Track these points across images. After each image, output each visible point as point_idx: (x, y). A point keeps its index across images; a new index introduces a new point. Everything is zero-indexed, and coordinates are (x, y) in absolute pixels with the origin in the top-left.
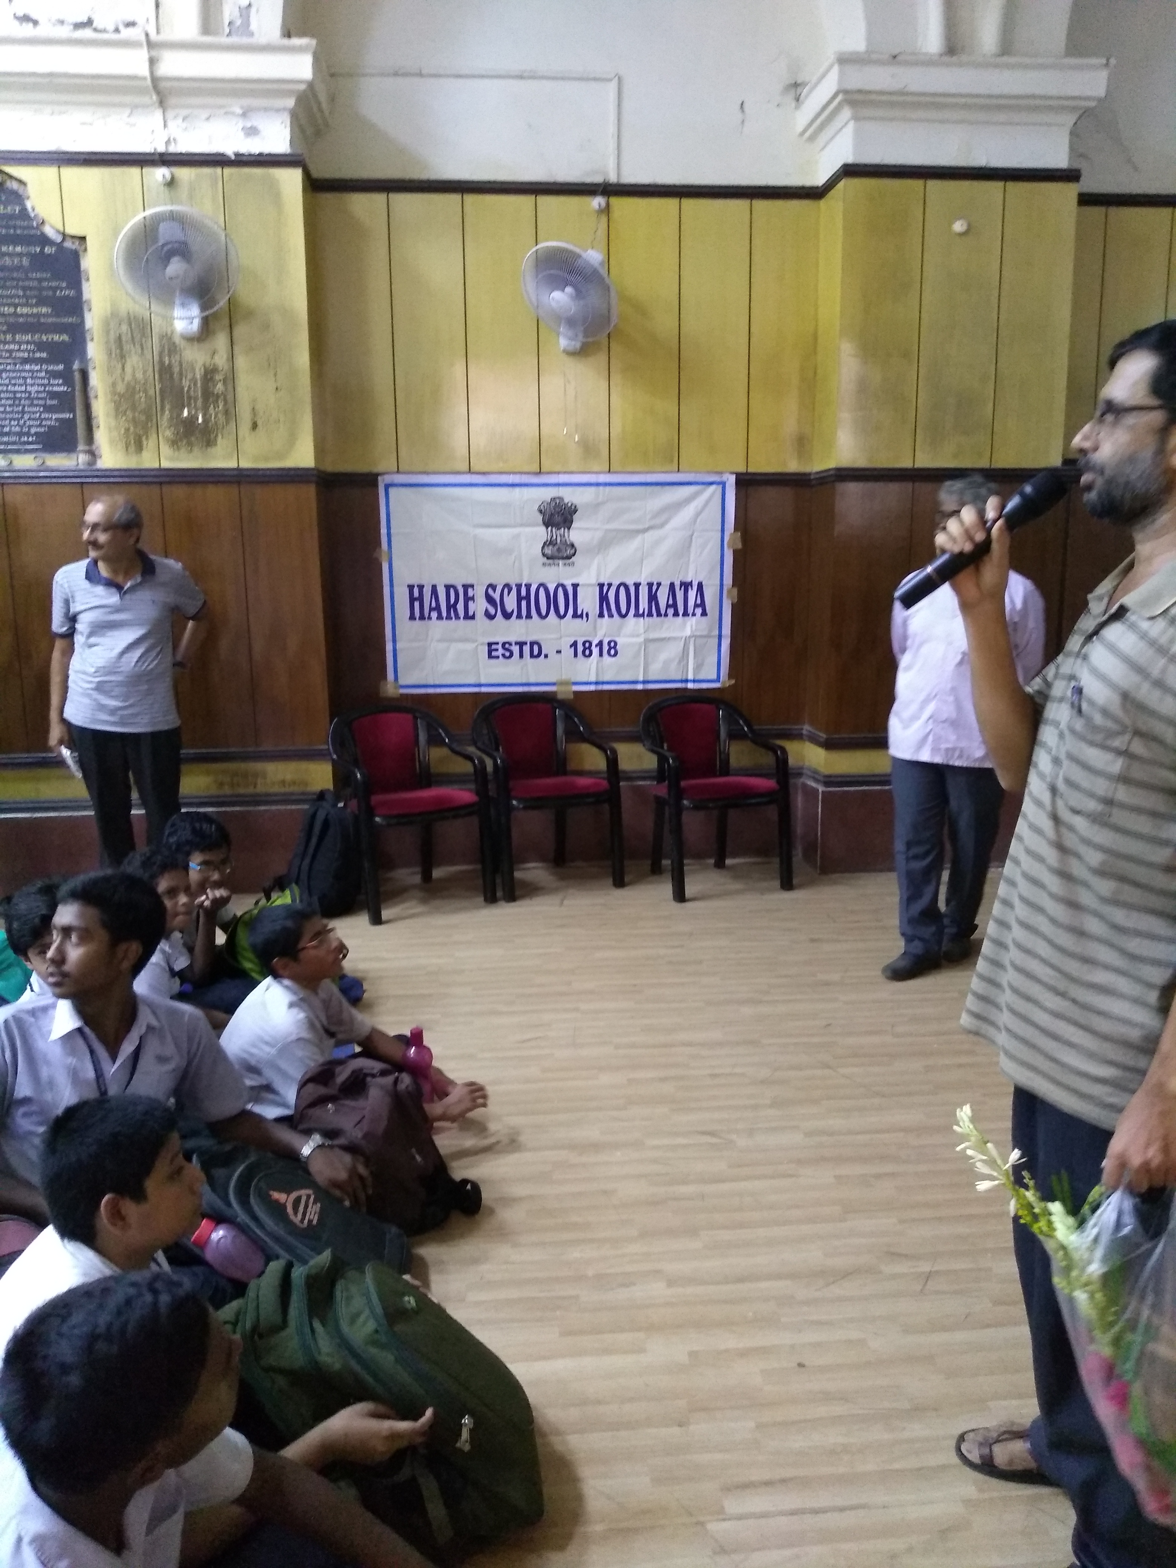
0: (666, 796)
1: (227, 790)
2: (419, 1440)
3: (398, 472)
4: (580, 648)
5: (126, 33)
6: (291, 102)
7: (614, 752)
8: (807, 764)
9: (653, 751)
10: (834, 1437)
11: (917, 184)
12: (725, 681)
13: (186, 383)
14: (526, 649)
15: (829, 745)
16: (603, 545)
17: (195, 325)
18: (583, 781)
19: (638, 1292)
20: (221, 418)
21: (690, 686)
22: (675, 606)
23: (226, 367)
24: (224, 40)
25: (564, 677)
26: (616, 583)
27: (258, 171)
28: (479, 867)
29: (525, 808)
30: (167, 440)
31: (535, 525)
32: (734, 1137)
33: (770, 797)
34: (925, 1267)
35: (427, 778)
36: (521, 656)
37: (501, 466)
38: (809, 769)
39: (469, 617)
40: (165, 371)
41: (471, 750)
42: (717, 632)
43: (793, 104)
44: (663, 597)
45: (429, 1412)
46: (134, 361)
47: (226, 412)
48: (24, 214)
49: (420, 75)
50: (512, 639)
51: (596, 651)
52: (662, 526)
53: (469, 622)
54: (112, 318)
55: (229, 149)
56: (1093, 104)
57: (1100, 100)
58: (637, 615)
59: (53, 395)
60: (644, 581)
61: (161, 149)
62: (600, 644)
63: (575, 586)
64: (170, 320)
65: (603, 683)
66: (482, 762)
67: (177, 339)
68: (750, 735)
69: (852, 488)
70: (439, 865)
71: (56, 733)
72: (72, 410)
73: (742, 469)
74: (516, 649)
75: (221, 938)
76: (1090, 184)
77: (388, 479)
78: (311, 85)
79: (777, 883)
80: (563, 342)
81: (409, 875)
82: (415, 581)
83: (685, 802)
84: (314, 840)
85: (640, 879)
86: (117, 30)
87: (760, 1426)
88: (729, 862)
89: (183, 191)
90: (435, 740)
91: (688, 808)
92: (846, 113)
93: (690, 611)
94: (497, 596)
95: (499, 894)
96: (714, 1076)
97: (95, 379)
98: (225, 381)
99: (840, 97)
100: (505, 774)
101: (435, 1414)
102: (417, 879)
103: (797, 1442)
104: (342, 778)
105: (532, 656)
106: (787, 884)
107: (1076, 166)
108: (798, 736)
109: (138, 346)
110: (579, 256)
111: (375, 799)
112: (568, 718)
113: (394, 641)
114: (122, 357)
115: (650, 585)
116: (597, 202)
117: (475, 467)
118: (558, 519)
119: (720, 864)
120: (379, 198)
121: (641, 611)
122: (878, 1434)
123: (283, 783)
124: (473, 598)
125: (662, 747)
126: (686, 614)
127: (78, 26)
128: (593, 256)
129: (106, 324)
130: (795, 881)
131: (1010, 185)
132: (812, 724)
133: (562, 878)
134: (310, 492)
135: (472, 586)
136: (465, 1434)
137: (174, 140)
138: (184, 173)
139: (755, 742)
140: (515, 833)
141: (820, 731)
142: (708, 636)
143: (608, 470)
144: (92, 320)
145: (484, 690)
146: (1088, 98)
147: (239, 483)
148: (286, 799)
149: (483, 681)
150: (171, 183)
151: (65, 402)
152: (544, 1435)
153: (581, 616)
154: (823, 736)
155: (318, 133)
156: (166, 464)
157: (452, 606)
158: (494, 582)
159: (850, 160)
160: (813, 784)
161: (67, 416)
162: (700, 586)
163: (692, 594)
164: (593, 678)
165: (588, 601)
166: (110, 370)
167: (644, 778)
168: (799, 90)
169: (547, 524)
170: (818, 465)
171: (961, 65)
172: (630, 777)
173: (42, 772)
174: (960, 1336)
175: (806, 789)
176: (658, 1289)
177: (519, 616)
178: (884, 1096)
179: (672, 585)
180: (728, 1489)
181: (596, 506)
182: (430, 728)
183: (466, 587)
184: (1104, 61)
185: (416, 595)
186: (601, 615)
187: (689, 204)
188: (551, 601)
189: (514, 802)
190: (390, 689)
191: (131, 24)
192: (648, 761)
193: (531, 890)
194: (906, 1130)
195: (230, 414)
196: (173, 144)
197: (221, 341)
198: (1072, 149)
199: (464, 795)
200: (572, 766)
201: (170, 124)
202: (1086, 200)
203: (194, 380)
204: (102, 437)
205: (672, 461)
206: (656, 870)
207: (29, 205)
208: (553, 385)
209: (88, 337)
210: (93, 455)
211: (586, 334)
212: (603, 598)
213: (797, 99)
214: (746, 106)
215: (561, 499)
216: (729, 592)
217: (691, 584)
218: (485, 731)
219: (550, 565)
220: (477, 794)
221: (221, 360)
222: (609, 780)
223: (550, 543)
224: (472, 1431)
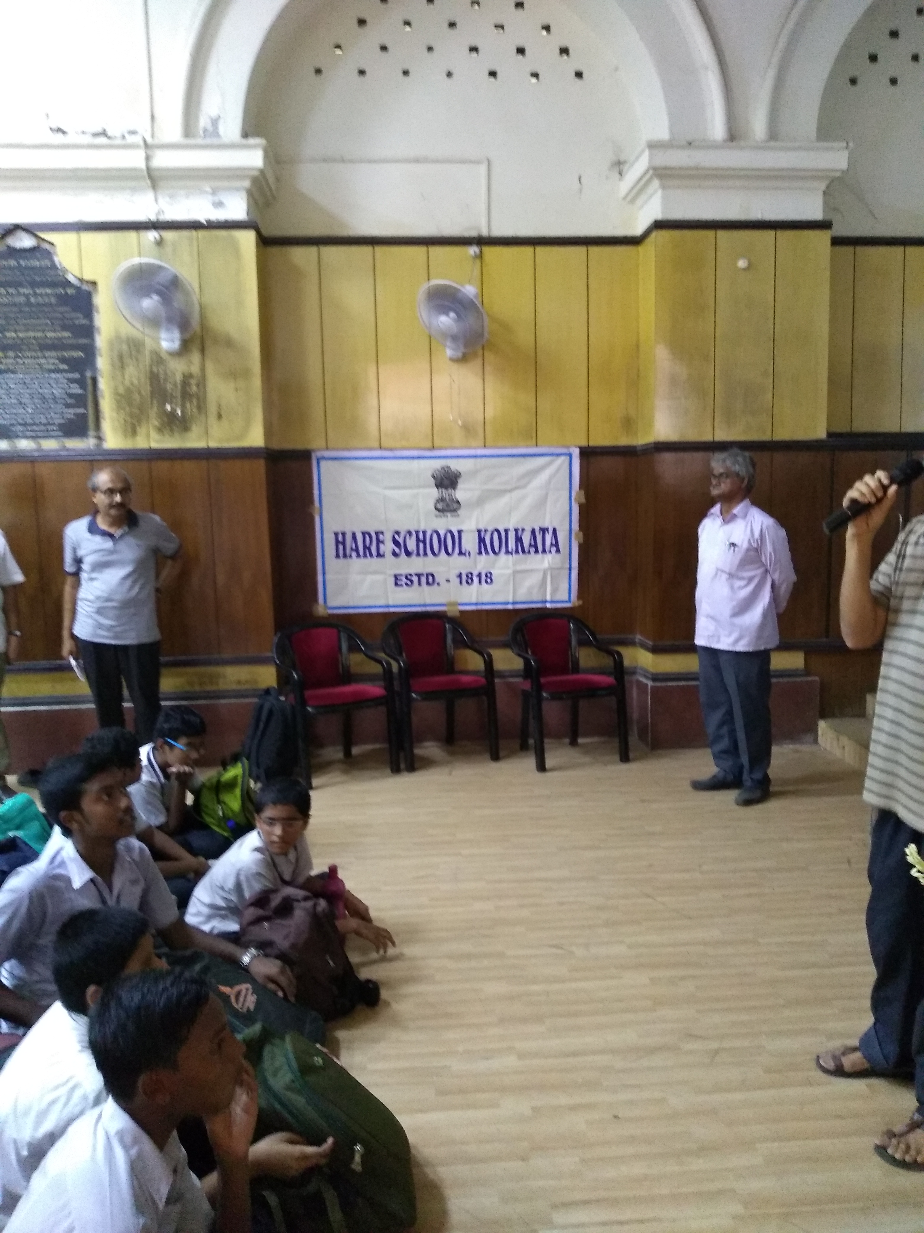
0: (530, 690)
1: (197, 688)
2: (323, 1161)
3: (327, 448)
4: (464, 577)
5: (130, 139)
6: (247, 183)
7: (490, 656)
8: (639, 665)
9: (519, 655)
10: (638, 1169)
11: (710, 234)
12: (575, 601)
13: (169, 386)
14: (423, 579)
15: (656, 650)
16: (480, 502)
17: (176, 345)
18: (465, 679)
19: (496, 1064)
20: (195, 410)
21: (548, 605)
22: (536, 547)
23: (200, 374)
24: (200, 141)
25: (452, 599)
26: (490, 529)
27: (223, 233)
28: (385, 746)
29: (424, 699)
30: (155, 426)
31: (429, 486)
32: (574, 949)
33: (609, 690)
34: (714, 1045)
35: (348, 677)
36: (420, 583)
37: (404, 443)
38: (642, 669)
39: (379, 555)
40: (153, 378)
41: (382, 655)
42: (568, 566)
43: (618, 175)
44: (526, 539)
45: (330, 1141)
46: (131, 372)
47: (199, 408)
48: (54, 267)
49: (343, 161)
50: (412, 571)
51: (476, 580)
52: (524, 486)
53: (380, 560)
54: (116, 340)
55: (202, 218)
56: (838, 174)
57: (843, 172)
58: (507, 552)
59: (70, 396)
60: (511, 528)
61: (153, 218)
62: (479, 575)
63: (460, 532)
64: (157, 340)
65: (483, 604)
66: (389, 664)
67: (164, 355)
68: (594, 643)
69: (668, 457)
70: (357, 744)
71: (67, 645)
72: (85, 407)
73: (584, 443)
74: (415, 579)
75: (190, 799)
76: (839, 230)
77: (319, 454)
78: (262, 172)
79: (617, 757)
80: (449, 352)
81: (334, 752)
82: (339, 529)
83: (545, 694)
84: (262, 725)
85: (511, 754)
86: (124, 137)
87: (583, 1161)
88: (580, 741)
89: (168, 249)
90: (354, 648)
91: (547, 699)
92: (656, 183)
93: (547, 548)
94: (401, 540)
95: (402, 766)
96: (561, 904)
97: (103, 384)
98: (198, 385)
99: (651, 172)
100: (407, 674)
101: (335, 1143)
102: (340, 755)
103: (611, 1173)
104: (283, 679)
105: (428, 583)
106: (625, 758)
107: (828, 218)
108: (631, 643)
109: (135, 360)
110: (458, 290)
111: (308, 693)
112: (455, 631)
113: (324, 574)
114: (123, 367)
115: (516, 531)
116: (473, 250)
117: (384, 444)
118: (446, 482)
119: (574, 743)
120: (312, 250)
121: (510, 549)
122: (671, 1167)
123: (239, 682)
124: (383, 542)
125: (527, 653)
126: (544, 551)
127: (96, 135)
128: (470, 290)
129: (111, 344)
130: (631, 755)
131: (779, 233)
132: (642, 634)
133: (452, 753)
134: (260, 465)
135: (382, 533)
136: (358, 1158)
137: (163, 212)
138: (169, 235)
139: (599, 648)
140: (415, 719)
141: (649, 639)
142: (561, 568)
143: (483, 445)
144: (101, 341)
145: (392, 610)
146: (836, 171)
147: (207, 459)
148: (239, 694)
149: (391, 603)
150: (160, 243)
151: (80, 400)
152: (419, 1166)
153: (465, 554)
154: (650, 643)
155: (268, 204)
156: (154, 445)
157: (367, 548)
158: (398, 529)
159: (659, 216)
160: (644, 681)
161: (81, 411)
162: (554, 531)
163: (549, 537)
164: (474, 600)
165: (470, 543)
166: (114, 378)
167: (512, 676)
168: (621, 167)
169: (438, 486)
170: (641, 440)
171: (742, 148)
172: (502, 675)
173: (58, 675)
174: (738, 1096)
175: (639, 684)
176: (511, 1061)
177: (418, 554)
178: (690, 918)
179: (533, 531)
180: (555, 1206)
181: (475, 473)
182: (350, 638)
183: (377, 534)
184: (845, 144)
185: (340, 540)
186: (480, 553)
187: (541, 250)
188: (443, 543)
189: (414, 695)
190: (321, 610)
191: (133, 132)
192: (518, 664)
193: (426, 763)
194: (705, 944)
195: (201, 407)
196: (162, 214)
197: (196, 357)
198: (826, 204)
199: (375, 689)
200: (458, 666)
201: (161, 200)
202: (837, 242)
203: (175, 384)
204: (107, 426)
205: (532, 438)
206: (524, 747)
207: (56, 259)
208: (442, 381)
209: (97, 353)
210: (100, 438)
211: (466, 345)
212: (481, 540)
213: (620, 173)
214: (582, 180)
215: (449, 467)
216: (577, 535)
217: (547, 529)
218: (392, 641)
219: (441, 516)
220: (385, 689)
221: (195, 369)
222: (486, 677)
223: (441, 500)
224: (362, 1157)
